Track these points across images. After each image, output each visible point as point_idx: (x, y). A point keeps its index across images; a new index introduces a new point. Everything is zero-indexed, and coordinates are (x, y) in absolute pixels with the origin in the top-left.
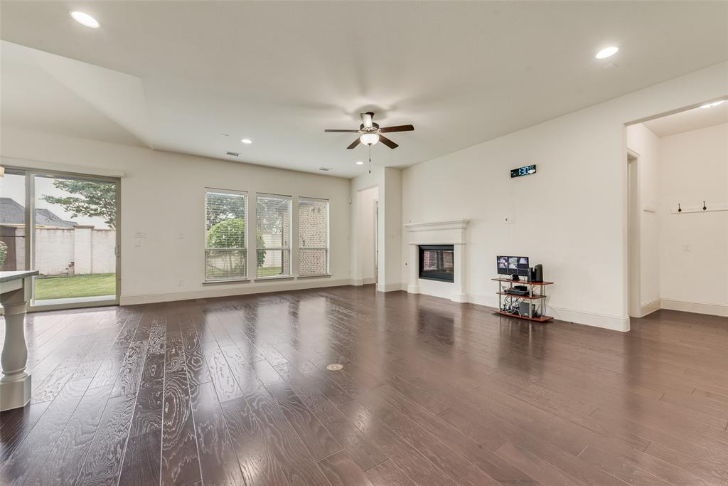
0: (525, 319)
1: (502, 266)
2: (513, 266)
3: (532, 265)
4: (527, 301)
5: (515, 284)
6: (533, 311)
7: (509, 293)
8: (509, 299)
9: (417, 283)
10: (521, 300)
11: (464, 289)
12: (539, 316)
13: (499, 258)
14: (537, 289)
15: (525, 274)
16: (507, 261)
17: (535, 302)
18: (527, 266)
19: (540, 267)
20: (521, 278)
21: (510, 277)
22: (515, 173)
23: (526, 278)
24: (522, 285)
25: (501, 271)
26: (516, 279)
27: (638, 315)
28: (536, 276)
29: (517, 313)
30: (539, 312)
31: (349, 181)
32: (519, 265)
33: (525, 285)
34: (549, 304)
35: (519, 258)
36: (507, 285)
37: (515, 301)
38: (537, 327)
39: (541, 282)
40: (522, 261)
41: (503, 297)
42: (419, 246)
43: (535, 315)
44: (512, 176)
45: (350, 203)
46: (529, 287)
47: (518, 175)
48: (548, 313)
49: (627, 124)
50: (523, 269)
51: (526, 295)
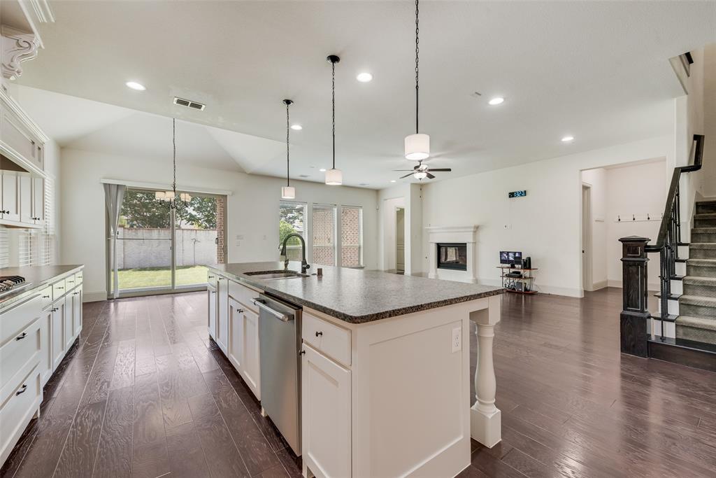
0: (520, 293)
1: (503, 258)
2: (511, 258)
3: (524, 257)
4: (521, 281)
5: (512, 270)
6: (525, 287)
7: (509, 276)
8: (508, 281)
9: (436, 271)
10: (516, 280)
11: (474, 276)
12: (528, 291)
13: (501, 253)
14: (526, 273)
15: (519, 263)
16: (508, 255)
17: (526, 281)
18: (520, 258)
19: (529, 259)
20: (516, 266)
21: (509, 265)
22: (512, 195)
23: (520, 266)
24: (517, 270)
25: (503, 261)
26: (513, 267)
27: (591, 289)
28: (527, 264)
29: (514, 289)
30: (528, 288)
31: (377, 192)
32: (515, 258)
33: (519, 271)
34: (535, 283)
35: (515, 253)
36: (507, 271)
37: (512, 282)
38: (527, 296)
39: (529, 268)
40: (517, 255)
41: (505, 278)
42: (438, 244)
43: (526, 289)
44: (510, 197)
45: (377, 209)
46: (522, 271)
47: (513, 196)
48: (534, 289)
49: (581, 170)
50: (518, 259)
51: (520, 277)
